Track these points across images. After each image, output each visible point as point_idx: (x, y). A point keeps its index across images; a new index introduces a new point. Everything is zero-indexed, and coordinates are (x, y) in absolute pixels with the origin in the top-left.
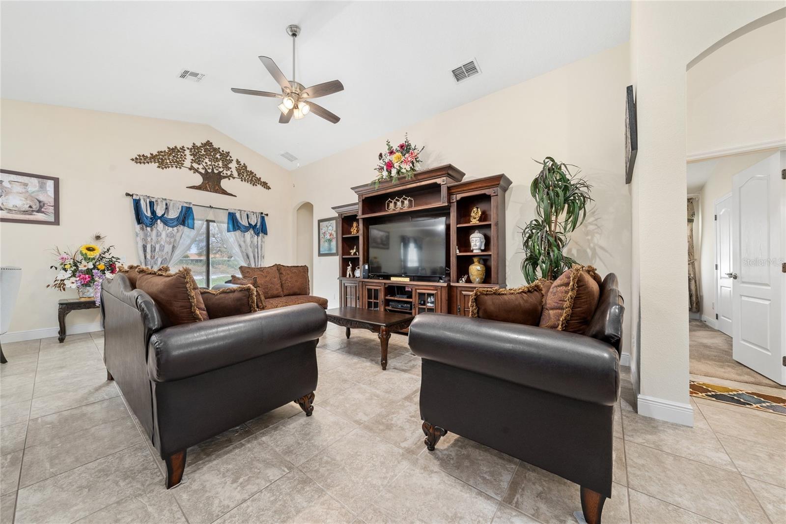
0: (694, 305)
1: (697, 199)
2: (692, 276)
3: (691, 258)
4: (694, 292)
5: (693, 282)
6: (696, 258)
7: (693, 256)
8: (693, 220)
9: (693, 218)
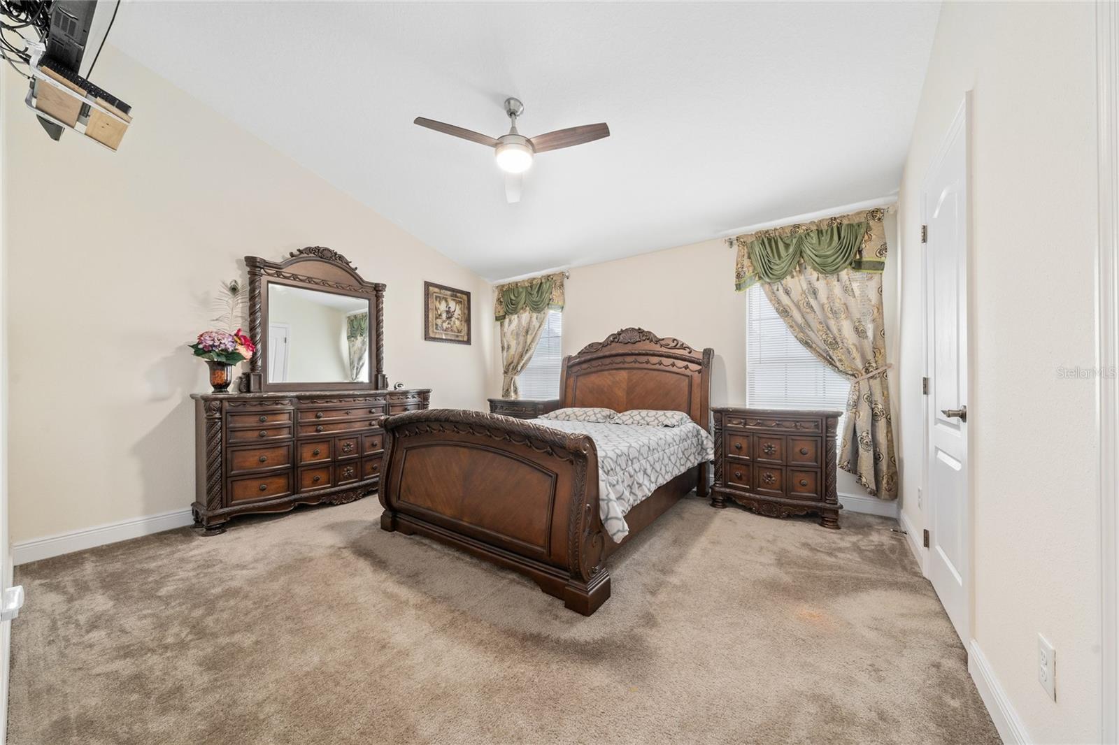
0: (885, 481)
1: (891, 212)
2: (880, 406)
3: (880, 362)
4: (883, 449)
5: (882, 423)
6: (892, 362)
7: (885, 357)
8: (883, 263)
9: (883, 259)
